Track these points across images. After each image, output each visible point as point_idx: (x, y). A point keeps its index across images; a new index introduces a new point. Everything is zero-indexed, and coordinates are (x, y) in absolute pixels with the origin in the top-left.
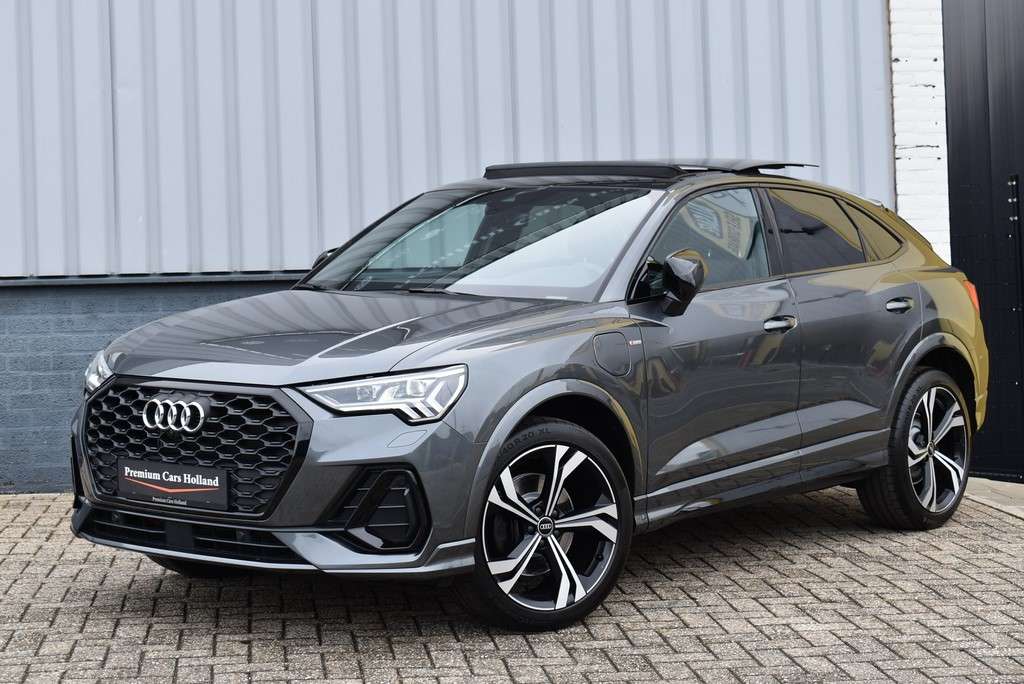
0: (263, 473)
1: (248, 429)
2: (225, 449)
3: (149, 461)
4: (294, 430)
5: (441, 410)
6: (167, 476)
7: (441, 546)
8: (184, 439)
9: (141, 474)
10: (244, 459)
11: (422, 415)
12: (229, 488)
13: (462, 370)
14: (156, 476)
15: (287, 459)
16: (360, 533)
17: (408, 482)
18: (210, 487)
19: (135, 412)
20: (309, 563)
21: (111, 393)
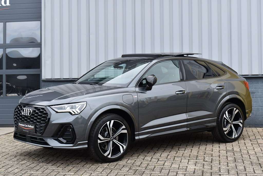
0: (41, 125)
1: (39, 115)
2: (35, 120)
3: (23, 122)
4: (47, 116)
5: (79, 112)
7: (79, 143)
8: (28, 117)
10: (38, 122)
11: (75, 113)
12: (36, 128)
13: (86, 103)
15: (46, 122)
17: (71, 128)
19: (21, 111)
20: (50, 146)
21: (18, 107)
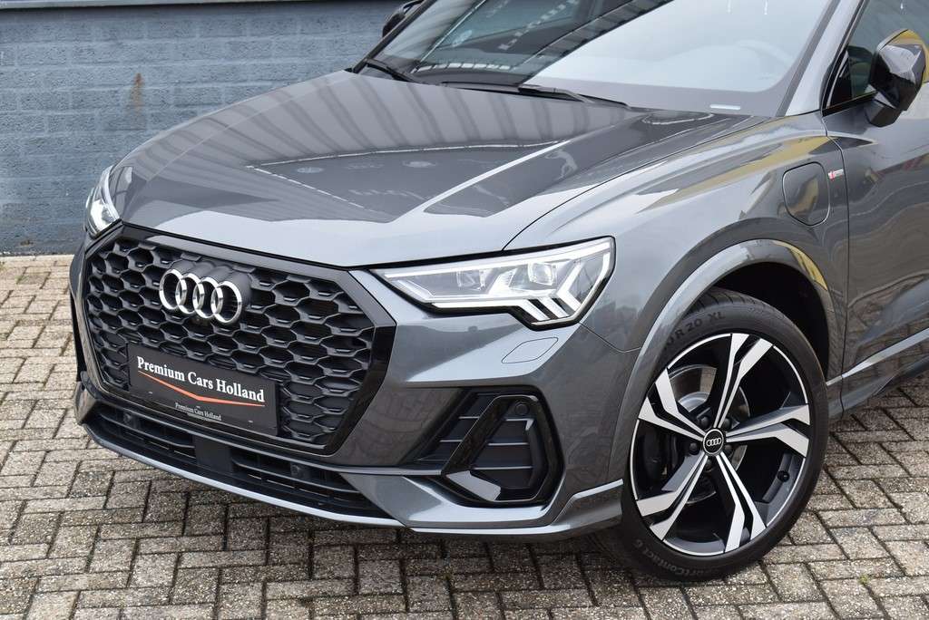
0: (326, 392)
1: (302, 327)
2: (272, 352)
3: (169, 354)
5: (577, 307)
6: (194, 379)
7: (578, 496)
8: (216, 330)
9: (158, 369)
10: (299, 370)
11: (551, 315)
12: (279, 407)
13: (605, 245)
14: (180, 376)
15: (359, 375)
16: (464, 479)
17: (529, 410)
18: (252, 401)
19: (149, 283)
20: (391, 518)
21: (116, 249)
